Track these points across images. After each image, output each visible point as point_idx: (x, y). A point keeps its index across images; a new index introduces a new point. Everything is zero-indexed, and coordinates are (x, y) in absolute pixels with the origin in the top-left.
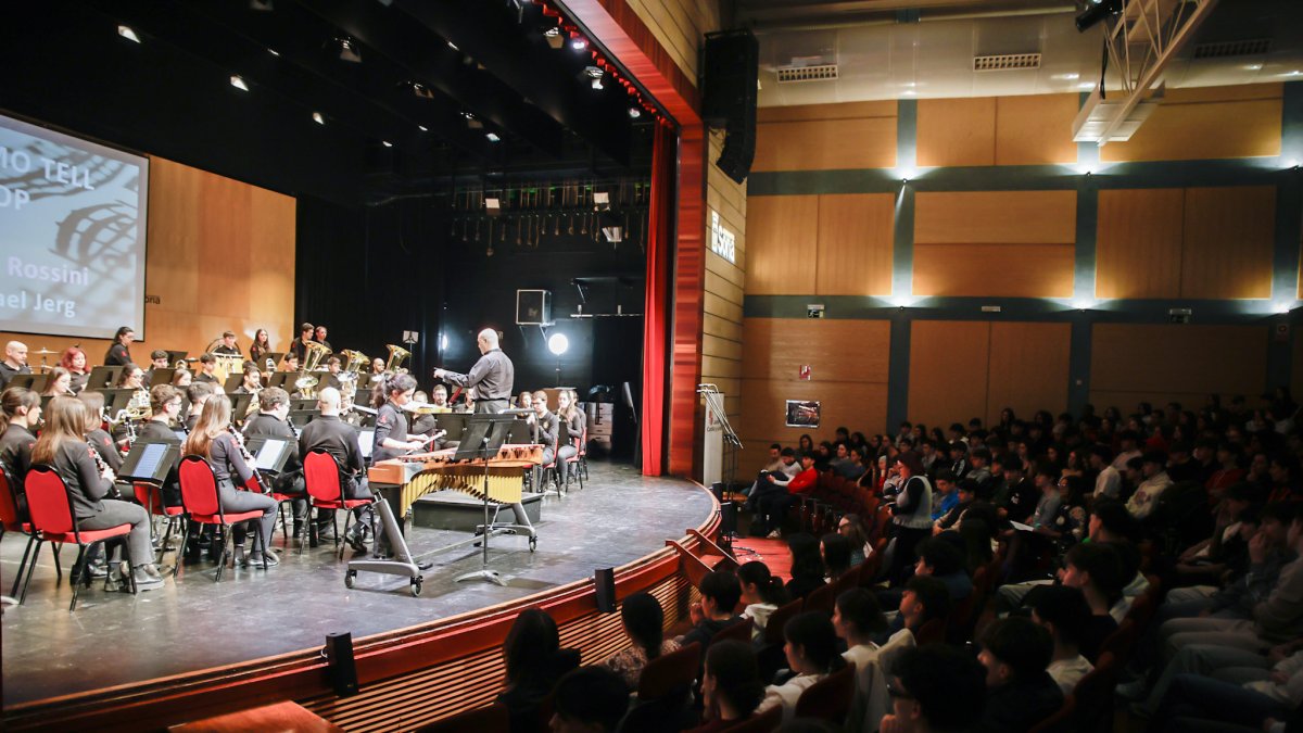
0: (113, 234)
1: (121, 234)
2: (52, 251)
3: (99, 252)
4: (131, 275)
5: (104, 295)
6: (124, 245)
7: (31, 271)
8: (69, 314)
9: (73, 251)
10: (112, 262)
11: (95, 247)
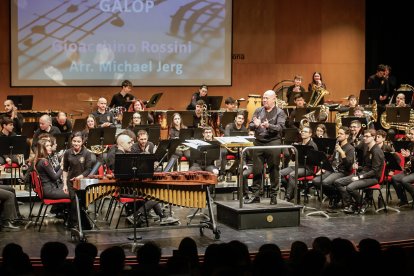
0: (209, 17)
1: (215, 15)
2: (167, 34)
3: (200, 29)
4: (222, 42)
5: (202, 58)
6: (216, 23)
7: (155, 48)
8: (179, 72)
9: (181, 32)
10: (207, 36)
11: (196, 27)
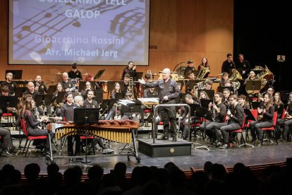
0: (134, 22)
1: (138, 20)
2: (108, 32)
3: (129, 30)
4: (143, 38)
5: (130, 48)
7: (100, 41)
8: (115, 56)
9: (117, 31)
10: (133, 33)
11: (126, 28)
